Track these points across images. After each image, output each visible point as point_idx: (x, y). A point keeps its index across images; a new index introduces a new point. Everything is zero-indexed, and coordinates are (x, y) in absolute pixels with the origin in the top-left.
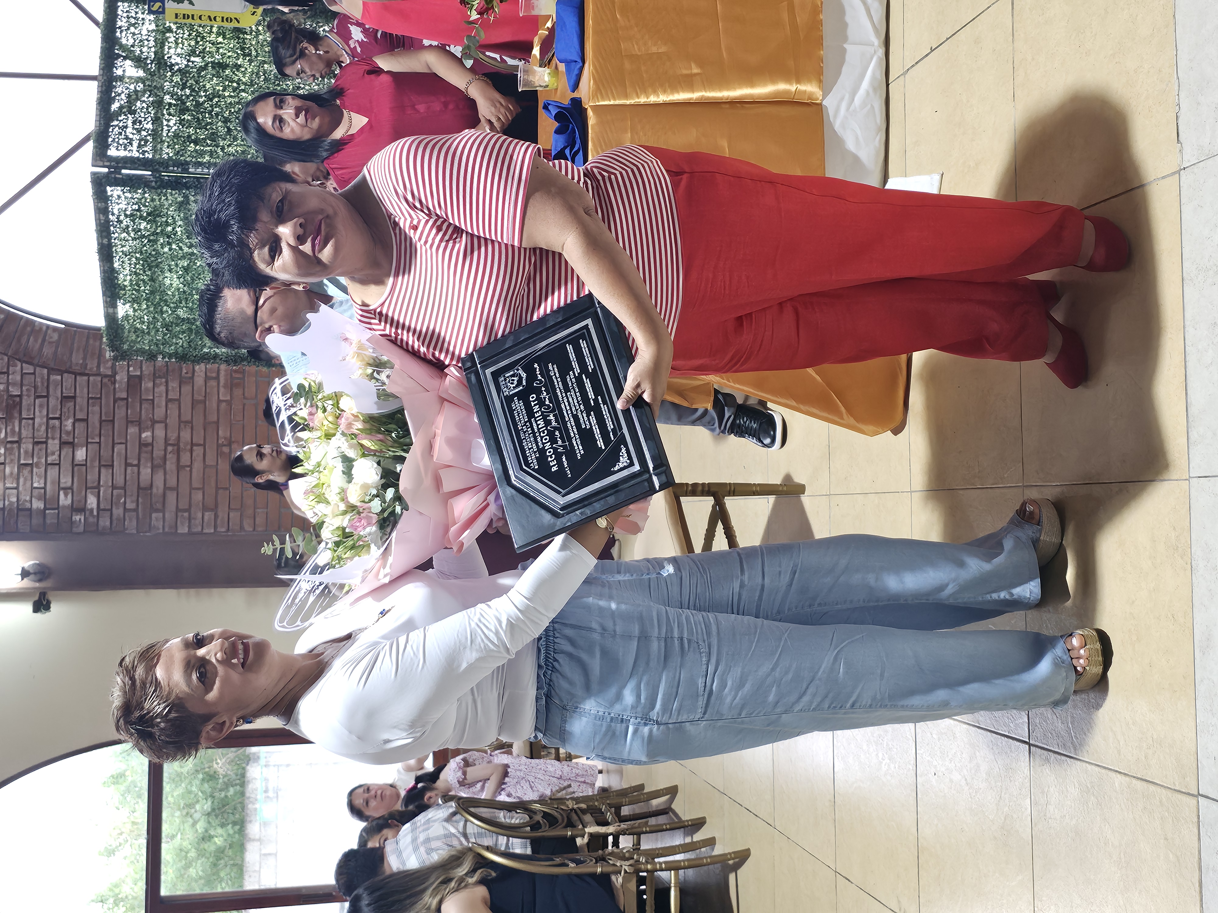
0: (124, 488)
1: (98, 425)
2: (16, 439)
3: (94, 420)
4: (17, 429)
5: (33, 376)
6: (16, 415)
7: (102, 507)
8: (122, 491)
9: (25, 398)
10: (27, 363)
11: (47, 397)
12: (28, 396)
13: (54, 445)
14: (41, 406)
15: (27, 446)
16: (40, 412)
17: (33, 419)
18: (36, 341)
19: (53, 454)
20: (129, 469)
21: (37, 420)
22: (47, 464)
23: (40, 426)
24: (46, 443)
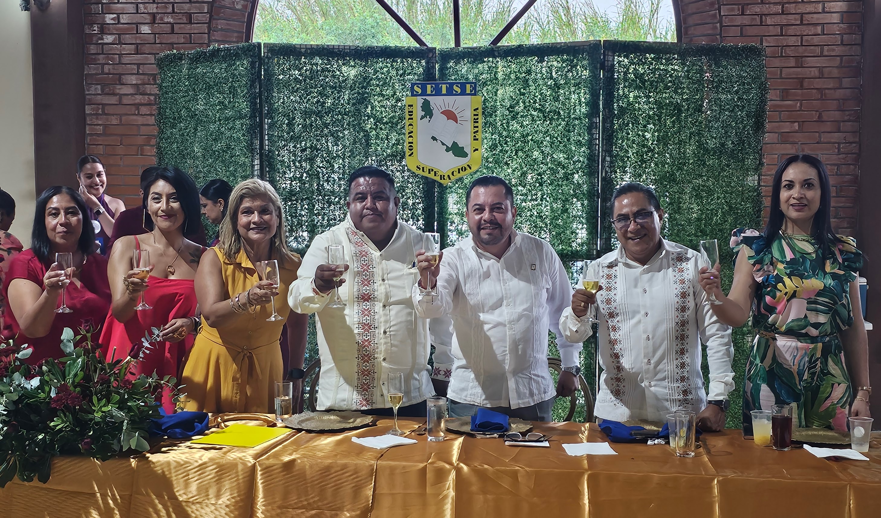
0: (120, 63)
7: (105, 47)
8: (117, 61)
13: (153, 8)
19: (146, 8)
20: (135, 67)
22: (137, 4)
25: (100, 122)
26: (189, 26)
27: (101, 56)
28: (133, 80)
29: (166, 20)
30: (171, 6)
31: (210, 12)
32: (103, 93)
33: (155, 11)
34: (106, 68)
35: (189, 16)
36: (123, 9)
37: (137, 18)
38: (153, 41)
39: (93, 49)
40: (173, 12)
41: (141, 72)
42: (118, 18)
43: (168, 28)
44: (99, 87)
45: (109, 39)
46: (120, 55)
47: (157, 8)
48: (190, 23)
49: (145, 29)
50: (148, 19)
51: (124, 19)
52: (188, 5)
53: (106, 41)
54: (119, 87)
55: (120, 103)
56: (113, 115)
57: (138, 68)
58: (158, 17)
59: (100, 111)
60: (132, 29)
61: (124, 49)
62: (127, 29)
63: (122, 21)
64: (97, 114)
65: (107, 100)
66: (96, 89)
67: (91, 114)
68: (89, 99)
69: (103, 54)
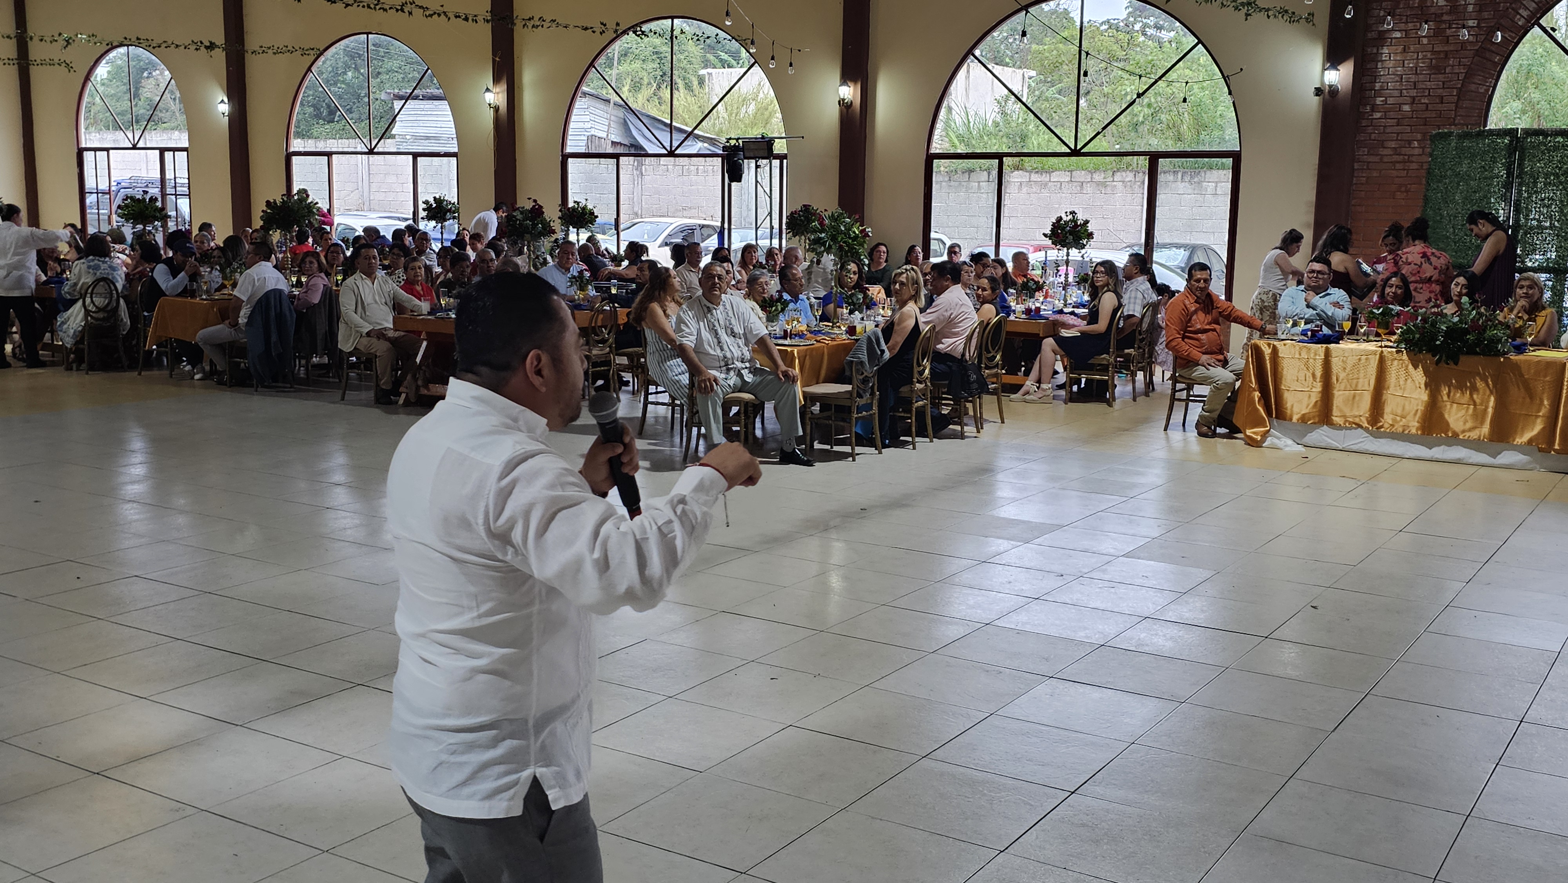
0: (1384, 132)
1: (1424, 116)
2: (1418, 72)
3: (1427, 114)
4: (1424, 72)
5: (1456, 79)
6: (1433, 72)
7: (1374, 121)
8: (1382, 131)
9: (1444, 76)
10: (1465, 76)
11: (1443, 88)
12: (1445, 78)
13: (1413, 93)
14: (1438, 85)
15: (1413, 78)
16: (1434, 85)
17: (1430, 81)
18: (1479, 80)
19: (1407, 93)
20: (1396, 135)
21: (1429, 83)
22: (1401, 90)
23: (1426, 85)
24: (1415, 88)
25: (1364, 175)
26: (1440, 105)
27: (1371, 128)
28: (1393, 144)
29: (1423, 101)
30: (1427, 91)
31: (1458, 95)
32: (1369, 154)
33: (1415, 95)
34: (1373, 136)
35: (1442, 97)
36: (1390, 93)
37: (1401, 100)
38: (1411, 116)
39: (1364, 123)
40: (1429, 95)
41: (1399, 138)
42: (1386, 99)
43: (1424, 107)
44: (1366, 150)
45: (1377, 115)
46: (1385, 127)
47: (1417, 93)
48: (1442, 103)
49: (1406, 108)
50: (1409, 100)
51: (1391, 101)
52: (1442, 90)
53: (1375, 117)
54: (1381, 149)
55: (1381, 161)
56: (1375, 170)
57: (1398, 136)
58: (1417, 99)
59: (1365, 167)
60: (1396, 107)
61: (1388, 122)
62: (1391, 108)
63: (1388, 102)
64: (1363, 169)
65: (1371, 159)
66: (1364, 151)
67: (1358, 169)
68: (1358, 159)
69: (1372, 125)
